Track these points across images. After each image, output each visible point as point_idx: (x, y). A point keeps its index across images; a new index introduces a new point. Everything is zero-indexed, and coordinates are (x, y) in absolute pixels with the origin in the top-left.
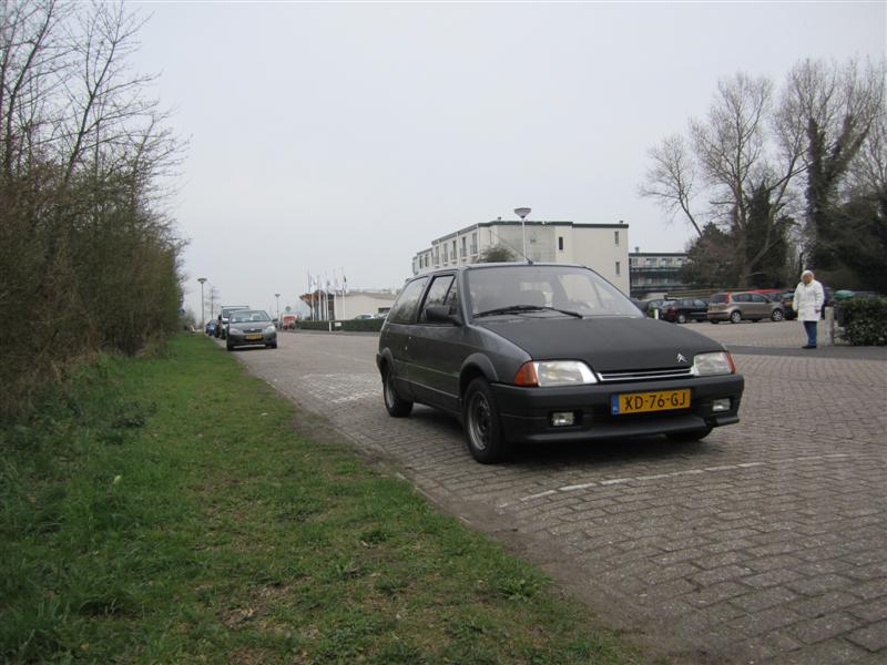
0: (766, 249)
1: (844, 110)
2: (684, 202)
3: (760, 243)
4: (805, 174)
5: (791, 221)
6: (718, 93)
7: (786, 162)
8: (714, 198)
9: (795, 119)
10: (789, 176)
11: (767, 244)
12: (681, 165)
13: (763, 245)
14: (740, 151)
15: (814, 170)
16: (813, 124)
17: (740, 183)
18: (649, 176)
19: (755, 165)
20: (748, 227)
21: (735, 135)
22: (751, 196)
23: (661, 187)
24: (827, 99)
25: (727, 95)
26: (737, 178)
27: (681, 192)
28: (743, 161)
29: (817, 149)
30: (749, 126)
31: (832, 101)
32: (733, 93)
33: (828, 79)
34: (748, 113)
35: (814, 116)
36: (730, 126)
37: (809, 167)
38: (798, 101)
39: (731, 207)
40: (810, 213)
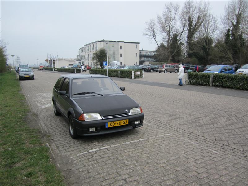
0: (176, 52)
1: (198, 15)
2: (155, 37)
3: (174, 50)
4: (187, 32)
5: (183, 44)
6: (165, 7)
7: (182, 28)
8: (163, 37)
9: (185, 16)
10: (182, 32)
11: (176, 50)
12: (155, 27)
13: (175, 50)
14: (170, 24)
15: (189, 30)
16: (190, 18)
17: (170, 33)
18: (146, 30)
19: (174, 28)
20: (171, 45)
21: (169, 19)
22: (173, 37)
23: (149, 33)
24: (194, 11)
25: (167, 8)
26: (169, 31)
27: (154, 35)
28: (171, 27)
29: (190, 25)
30: (173, 17)
31: (195, 12)
32: (169, 8)
33: (194, 6)
34: (173, 14)
35: (190, 16)
36: (168, 17)
37: (188, 29)
38: (186, 11)
39: (167, 39)
40: (187, 42)
